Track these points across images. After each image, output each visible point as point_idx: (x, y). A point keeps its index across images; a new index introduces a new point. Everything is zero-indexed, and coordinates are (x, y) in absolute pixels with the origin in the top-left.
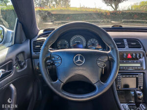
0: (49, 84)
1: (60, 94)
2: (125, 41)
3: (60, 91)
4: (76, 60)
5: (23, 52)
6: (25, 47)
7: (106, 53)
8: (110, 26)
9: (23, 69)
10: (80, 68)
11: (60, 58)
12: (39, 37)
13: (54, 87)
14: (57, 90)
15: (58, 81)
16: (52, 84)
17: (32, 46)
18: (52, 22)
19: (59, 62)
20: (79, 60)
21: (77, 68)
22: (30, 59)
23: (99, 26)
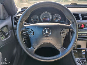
0: (25, 50)
1: (34, 57)
2: (80, 15)
3: (33, 55)
4: (44, 32)
5: (6, 26)
6: (8, 22)
7: (68, 26)
8: (69, 4)
9: (7, 38)
10: (47, 38)
11: (32, 31)
12: (18, 14)
13: (29, 52)
14: (31, 54)
15: (32, 47)
16: (27, 50)
17: (13, 21)
18: (27, 2)
19: (32, 34)
20: (47, 32)
21: (46, 38)
22: (12, 30)
23: (62, 4)
